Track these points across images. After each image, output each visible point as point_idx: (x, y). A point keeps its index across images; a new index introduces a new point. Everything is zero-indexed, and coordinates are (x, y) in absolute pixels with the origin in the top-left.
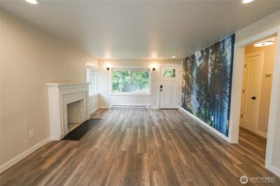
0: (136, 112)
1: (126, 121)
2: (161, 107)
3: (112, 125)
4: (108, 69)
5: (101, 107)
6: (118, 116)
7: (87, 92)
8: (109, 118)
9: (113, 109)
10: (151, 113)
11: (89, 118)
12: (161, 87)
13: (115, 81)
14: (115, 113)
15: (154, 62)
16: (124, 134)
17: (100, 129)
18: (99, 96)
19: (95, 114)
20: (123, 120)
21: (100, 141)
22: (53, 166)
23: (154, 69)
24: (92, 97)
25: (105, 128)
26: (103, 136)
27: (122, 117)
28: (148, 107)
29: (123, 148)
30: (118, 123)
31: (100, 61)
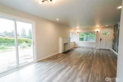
0: (88, 49)
1: (83, 51)
2: (101, 48)
3: (77, 52)
4: (78, 32)
5: (75, 46)
6: (80, 50)
7: (70, 40)
8: (77, 50)
9: (79, 47)
10: (95, 50)
11: (70, 49)
12: (101, 39)
13: (82, 37)
14: (80, 48)
15: (98, 29)
16: (80, 54)
17: (73, 52)
18: (74, 42)
19: (72, 48)
20: (82, 51)
21: (72, 55)
22: (60, 57)
23: (97, 32)
24: (72, 42)
25: (75, 52)
26: (73, 54)
27: (82, 50)
28: (94, 48)
29: (78, 57)
30: (79, 52)
31: (75, 30)
